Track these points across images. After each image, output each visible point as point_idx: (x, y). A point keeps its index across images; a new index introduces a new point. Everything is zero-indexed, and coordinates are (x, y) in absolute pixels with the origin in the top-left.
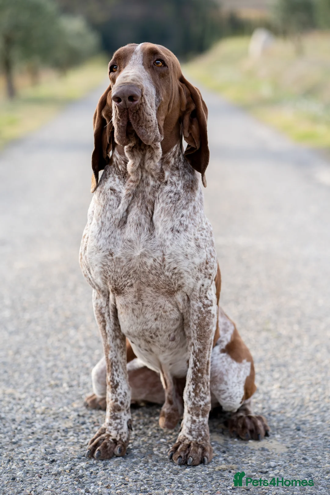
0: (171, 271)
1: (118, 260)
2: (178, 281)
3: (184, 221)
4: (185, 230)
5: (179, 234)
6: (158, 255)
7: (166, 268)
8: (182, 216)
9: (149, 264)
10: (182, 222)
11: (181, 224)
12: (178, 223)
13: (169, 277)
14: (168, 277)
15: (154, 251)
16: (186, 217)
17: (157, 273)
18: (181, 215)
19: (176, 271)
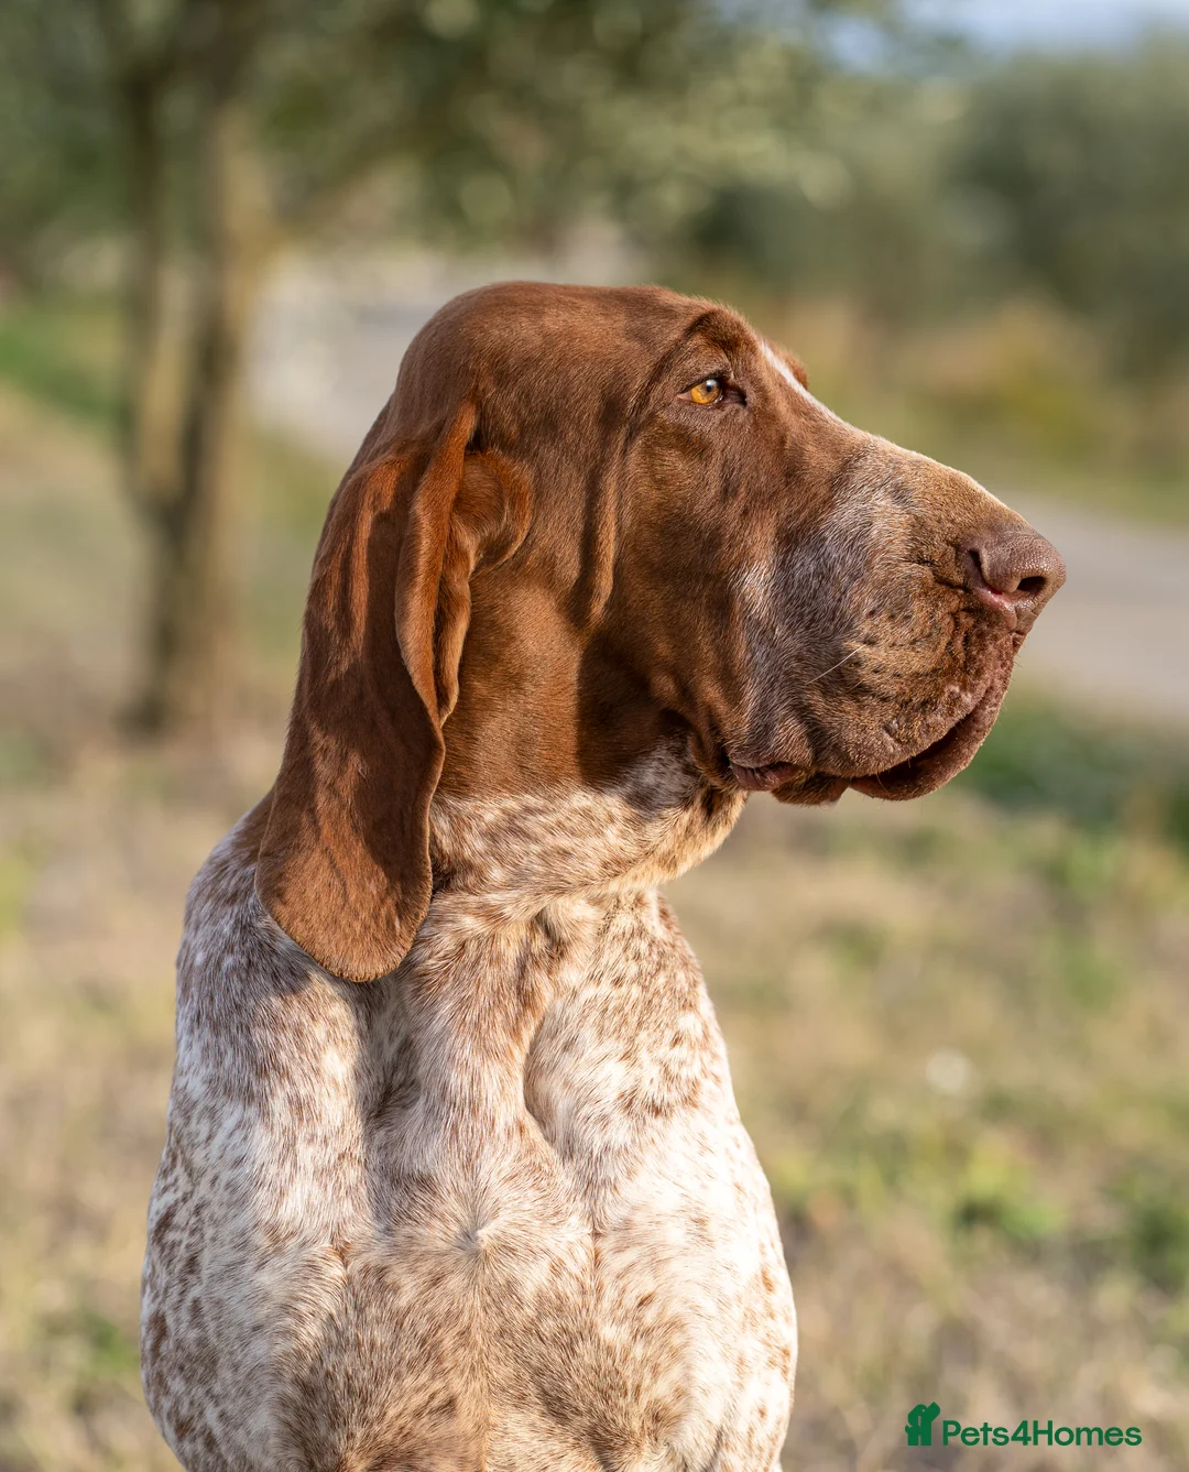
0: (626, 1317)
1: (372, 1280)
2: (655, 1371)
3: (682, 1063)
4: (689, 1101)
5: (658, 1122)
6: (571, 1237)
7: (606, 1305)
8: (676, 1041)
9: (528, 1291)
10: (674, 1069)
11: (668, 1076)
12: (654, 1072)
13: (618, 1352)
14: (610, 1351)
15: (555, 1220)
16: (692, 1047)
17: (565, 1331)
18: (669, 1035)
19: (650, 1316)
